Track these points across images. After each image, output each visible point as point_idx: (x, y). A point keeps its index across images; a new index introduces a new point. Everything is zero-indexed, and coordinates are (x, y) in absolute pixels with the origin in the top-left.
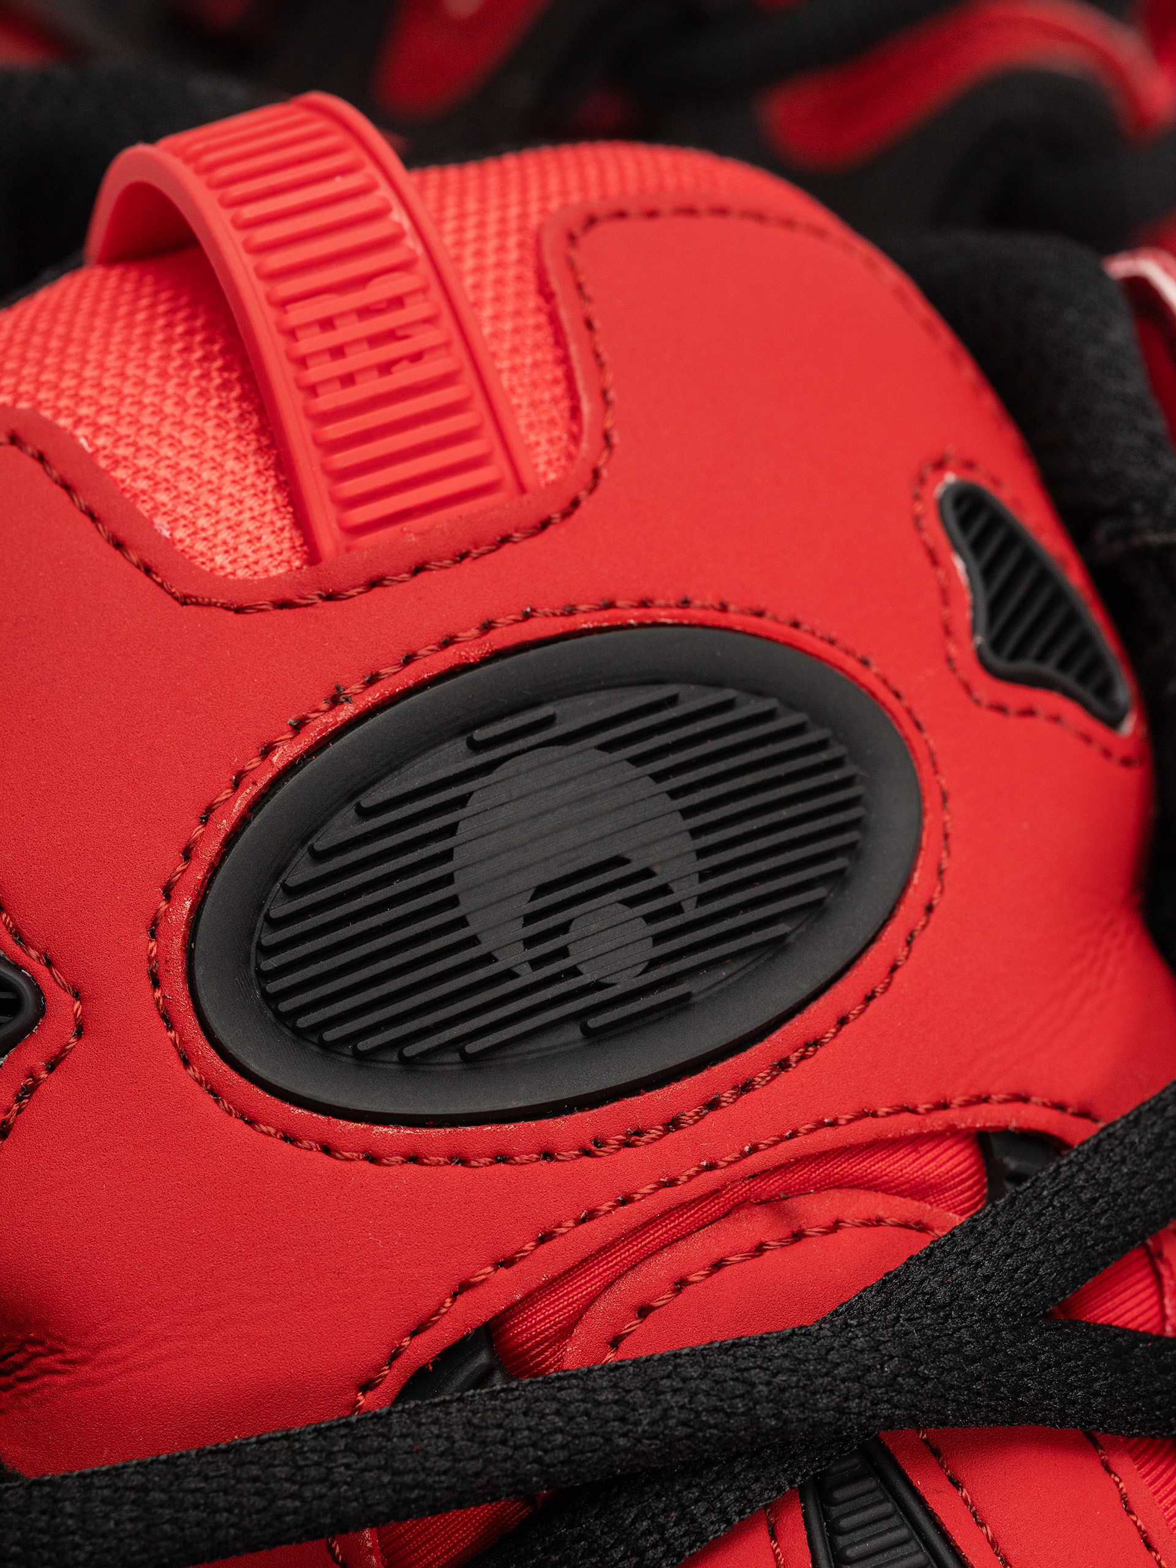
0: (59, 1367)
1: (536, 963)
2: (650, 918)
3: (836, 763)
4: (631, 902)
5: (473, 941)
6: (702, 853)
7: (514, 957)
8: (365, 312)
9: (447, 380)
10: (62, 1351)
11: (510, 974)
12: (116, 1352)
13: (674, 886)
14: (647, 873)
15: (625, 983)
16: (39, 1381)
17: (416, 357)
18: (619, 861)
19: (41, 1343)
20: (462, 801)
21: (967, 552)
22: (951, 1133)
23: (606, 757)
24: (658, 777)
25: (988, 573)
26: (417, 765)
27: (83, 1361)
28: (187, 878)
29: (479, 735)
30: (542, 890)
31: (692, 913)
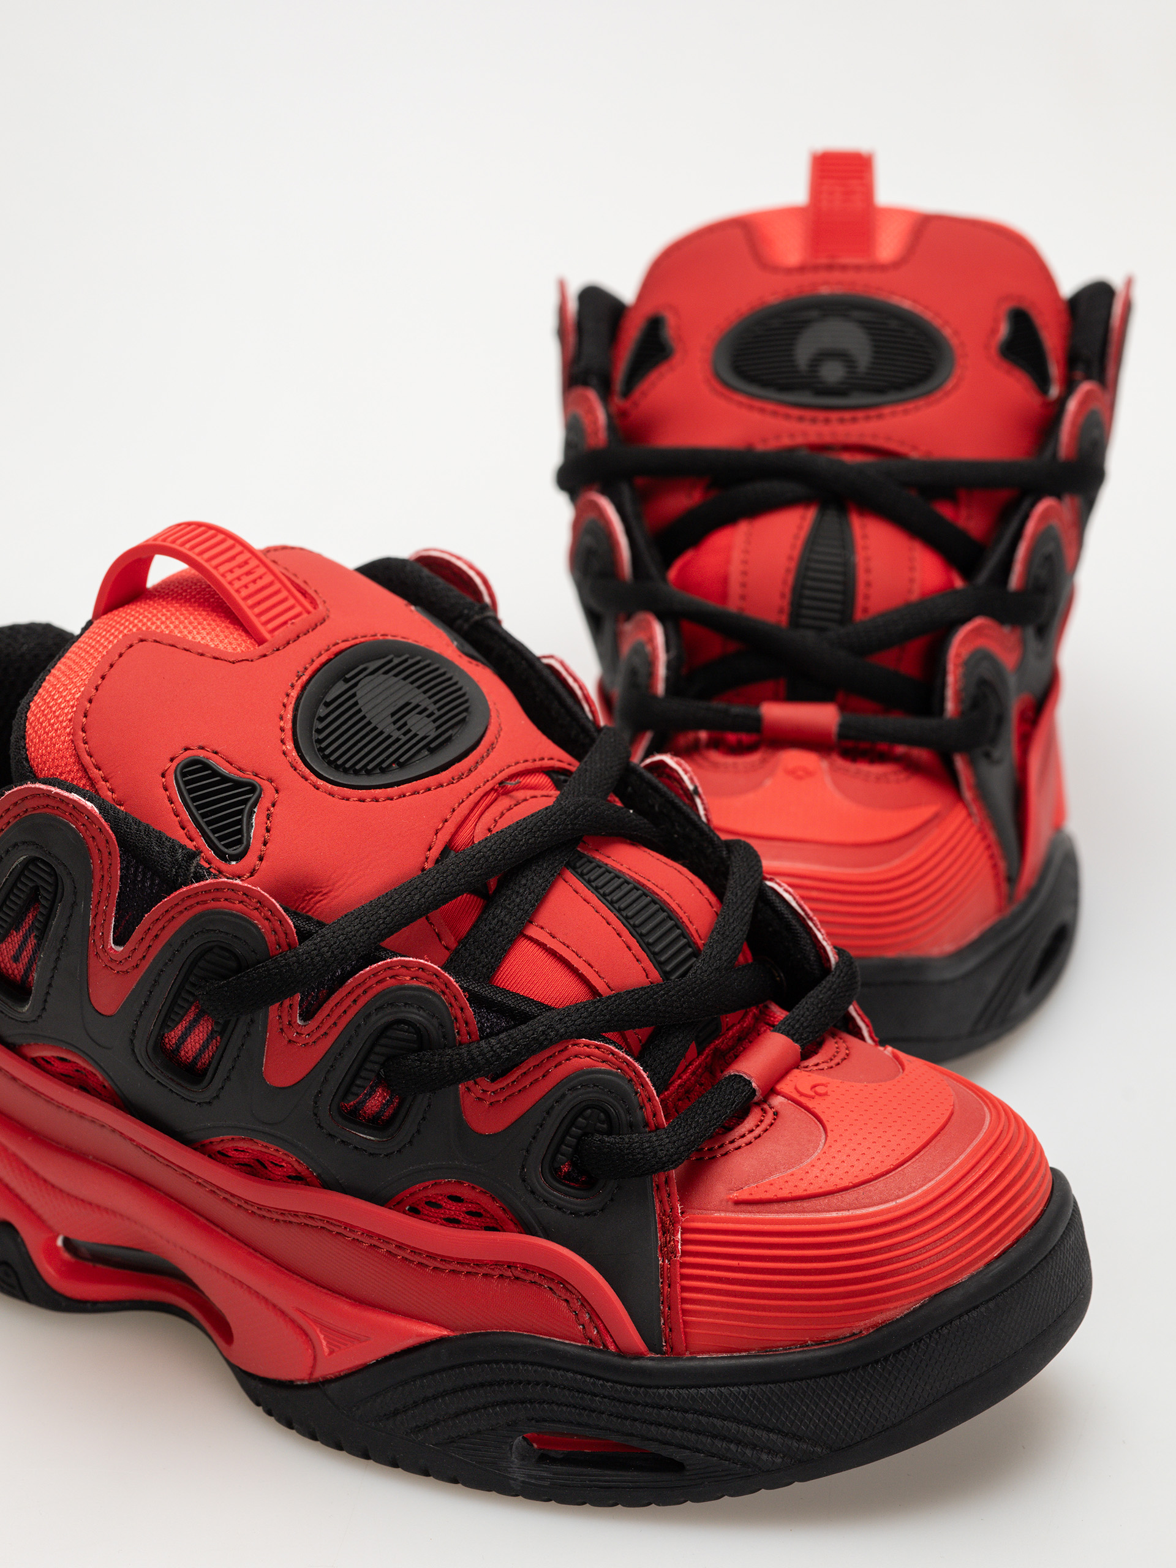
0: (322, 898)
3: (444, 674)
9: (271, 584)
10: (321, 892)
12: (341, 882)
13: (428, 707)
15: (433, 734)
16: (315, 908)
17: (261, 578)
19: (312, 893)
23: (386, 676)
26: (333, 690)
27: (330, 891)
28: (287, 735)
29: (348, 676)
30: (393, 715)
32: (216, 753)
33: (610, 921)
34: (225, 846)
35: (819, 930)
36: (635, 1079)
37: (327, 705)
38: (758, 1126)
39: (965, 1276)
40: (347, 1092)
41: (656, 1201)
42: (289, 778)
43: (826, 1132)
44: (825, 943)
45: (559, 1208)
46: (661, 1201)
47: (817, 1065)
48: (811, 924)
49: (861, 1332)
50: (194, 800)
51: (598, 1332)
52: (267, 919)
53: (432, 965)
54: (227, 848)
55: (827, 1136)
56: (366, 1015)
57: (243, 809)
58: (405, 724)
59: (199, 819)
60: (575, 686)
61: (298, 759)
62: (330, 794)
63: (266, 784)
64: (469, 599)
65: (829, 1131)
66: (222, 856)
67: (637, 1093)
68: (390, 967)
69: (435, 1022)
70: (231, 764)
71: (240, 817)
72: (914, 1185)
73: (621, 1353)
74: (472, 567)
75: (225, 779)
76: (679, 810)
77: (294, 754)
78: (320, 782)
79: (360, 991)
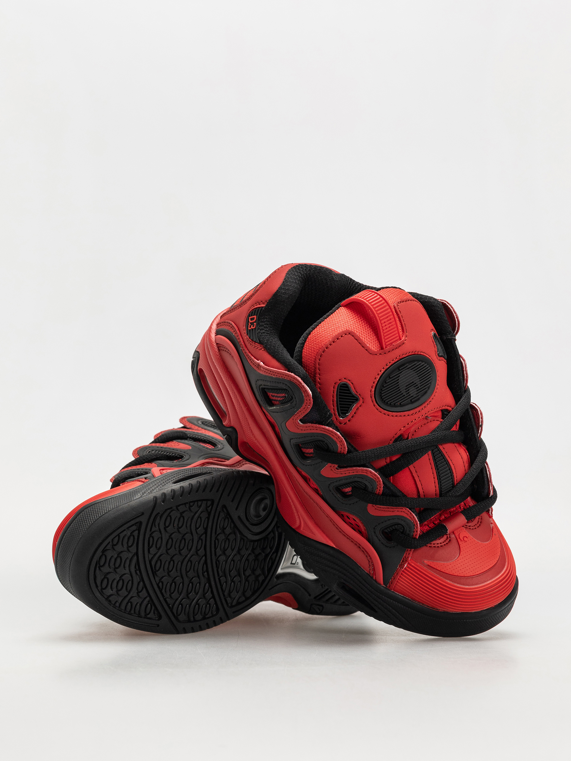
3: (428, 370)
13: (418, 385)
15: (415, 396)
23: (411, 371)
26: (394, 373)
28: (374, 385)
29: (400, 369)
30: (407, 386)
32: (352, 384)
33: (434, 473)
34: (341, 413)
35: (491, 486)
36: (416, 525)
37: (390, 378)
38: (443, 542)
39: (474, 611)
40: (340, 486)
41: (405, 553)
42: (369, 400)
43: (459, 555)
44: (491, 490)
45: (379, 540)
46: (406, 554)
47: (470, 526)
48: (490, 484)
49: (439, 610)
50: (340, 395)
51: (373, 573)
52: (341, 445)
53: (378, 475)
54: (341, 414)
55: (459, 556)
56: (355, 476)
57: (351, 404)
58: (409, 393)
59: (338, 401)
60: (465, 375)
61: (374, 394)
62: (377, 409)
63: (361, 399)
64: (450, 329)
65: (460, 555)
66: (339, 415)
67: (414, 528)
68: (367, 470)
69: (372, 487)
70: (355, 389)
71: (349, 406)
72: (473, 583)
73: (376, 581)
74: (457, 318)
75: (351, 393)
76: (473, 430)
77: (373, 393)
78: (376, 404)
79: (356, 471)
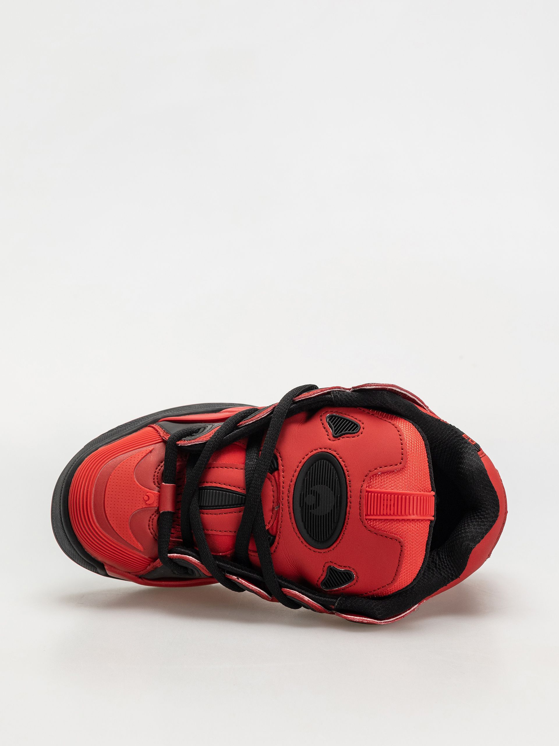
1: (311, 490)
2: (311, 506)
4: (314, 504)
5: (317, 484)
6: (318, 516)
7: (313, 488)
8: (390, 505)
11: (312, 487)
14: (316, 508)
18: (319, 506)
20: (332, 490)
21: (343, 572)
22: (277, 532)
24: (326, 515)
25: (340, 573)
31: (310, 511)
